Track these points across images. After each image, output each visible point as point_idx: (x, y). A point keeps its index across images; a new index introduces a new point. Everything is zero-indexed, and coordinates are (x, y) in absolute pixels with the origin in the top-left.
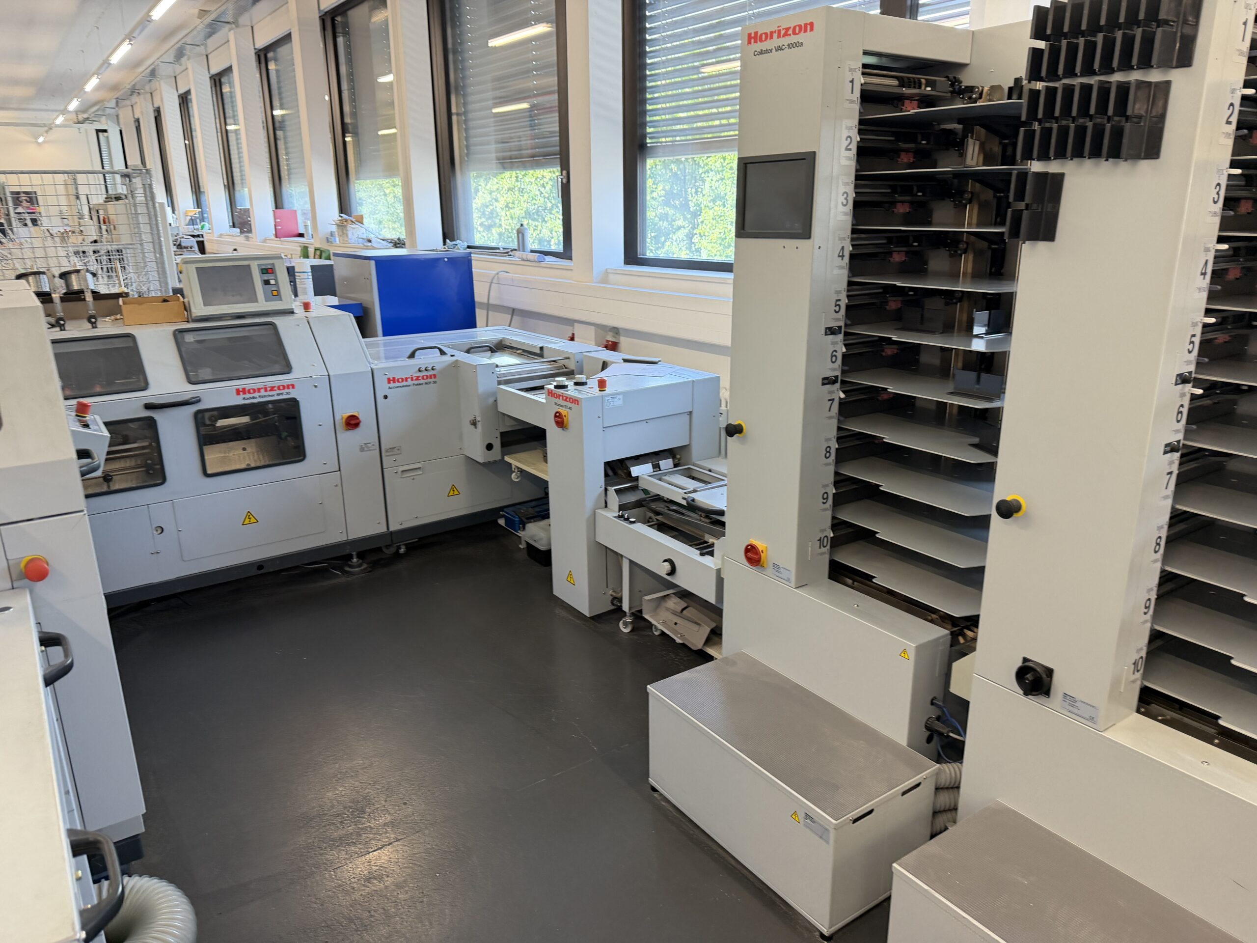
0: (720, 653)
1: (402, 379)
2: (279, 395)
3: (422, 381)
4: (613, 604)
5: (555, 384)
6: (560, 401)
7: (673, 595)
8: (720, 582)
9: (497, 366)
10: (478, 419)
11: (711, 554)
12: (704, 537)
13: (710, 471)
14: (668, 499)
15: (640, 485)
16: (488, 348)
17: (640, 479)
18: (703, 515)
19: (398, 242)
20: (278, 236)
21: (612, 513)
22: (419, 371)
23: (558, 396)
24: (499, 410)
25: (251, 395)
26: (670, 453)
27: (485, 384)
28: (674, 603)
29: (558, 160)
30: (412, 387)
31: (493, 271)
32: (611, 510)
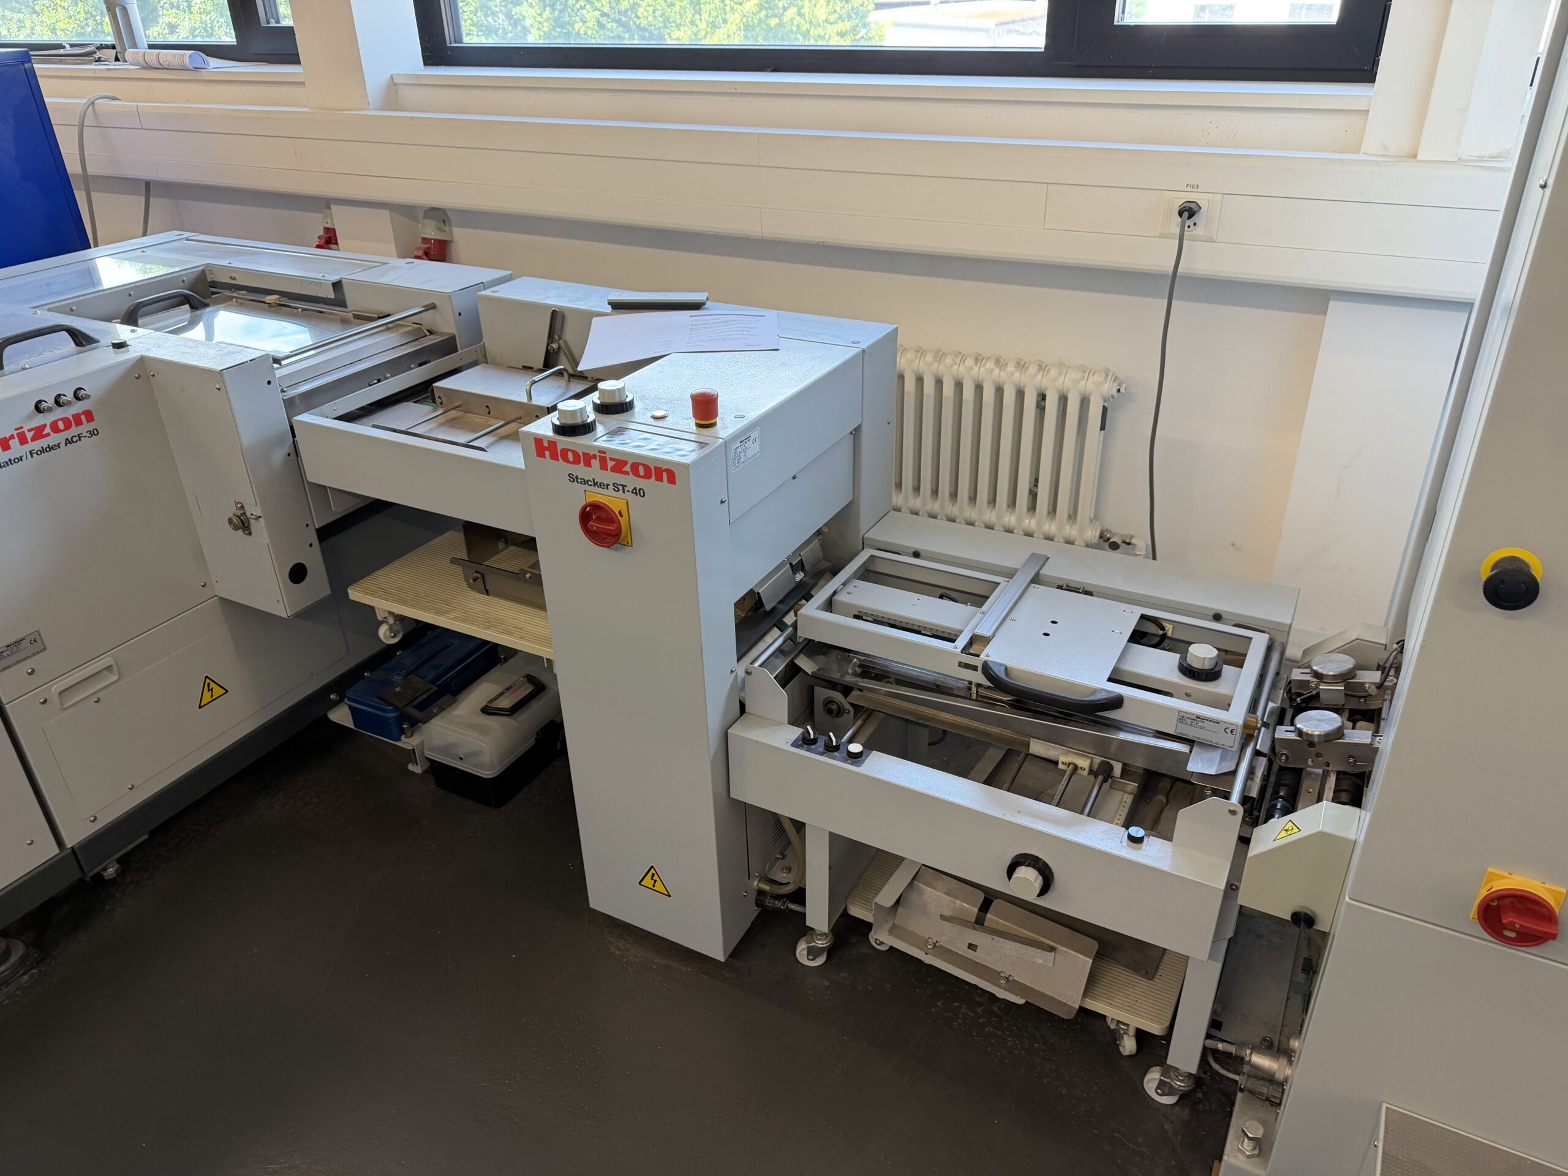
3: (54, 439)
4: (760, 905)
6: (594, 472)
9: (277, 361)
10: (252, 510)
13: (916, 555)
15: (799, 634)
16: (177, 299)
17: (799, 622)
21: (775, 729)
22: (38, 408)
23: (583, 459)
24: (310, 480)
27: (252, 417)
30: (28, 462)
31: (83, 98)
32: (765, 722)
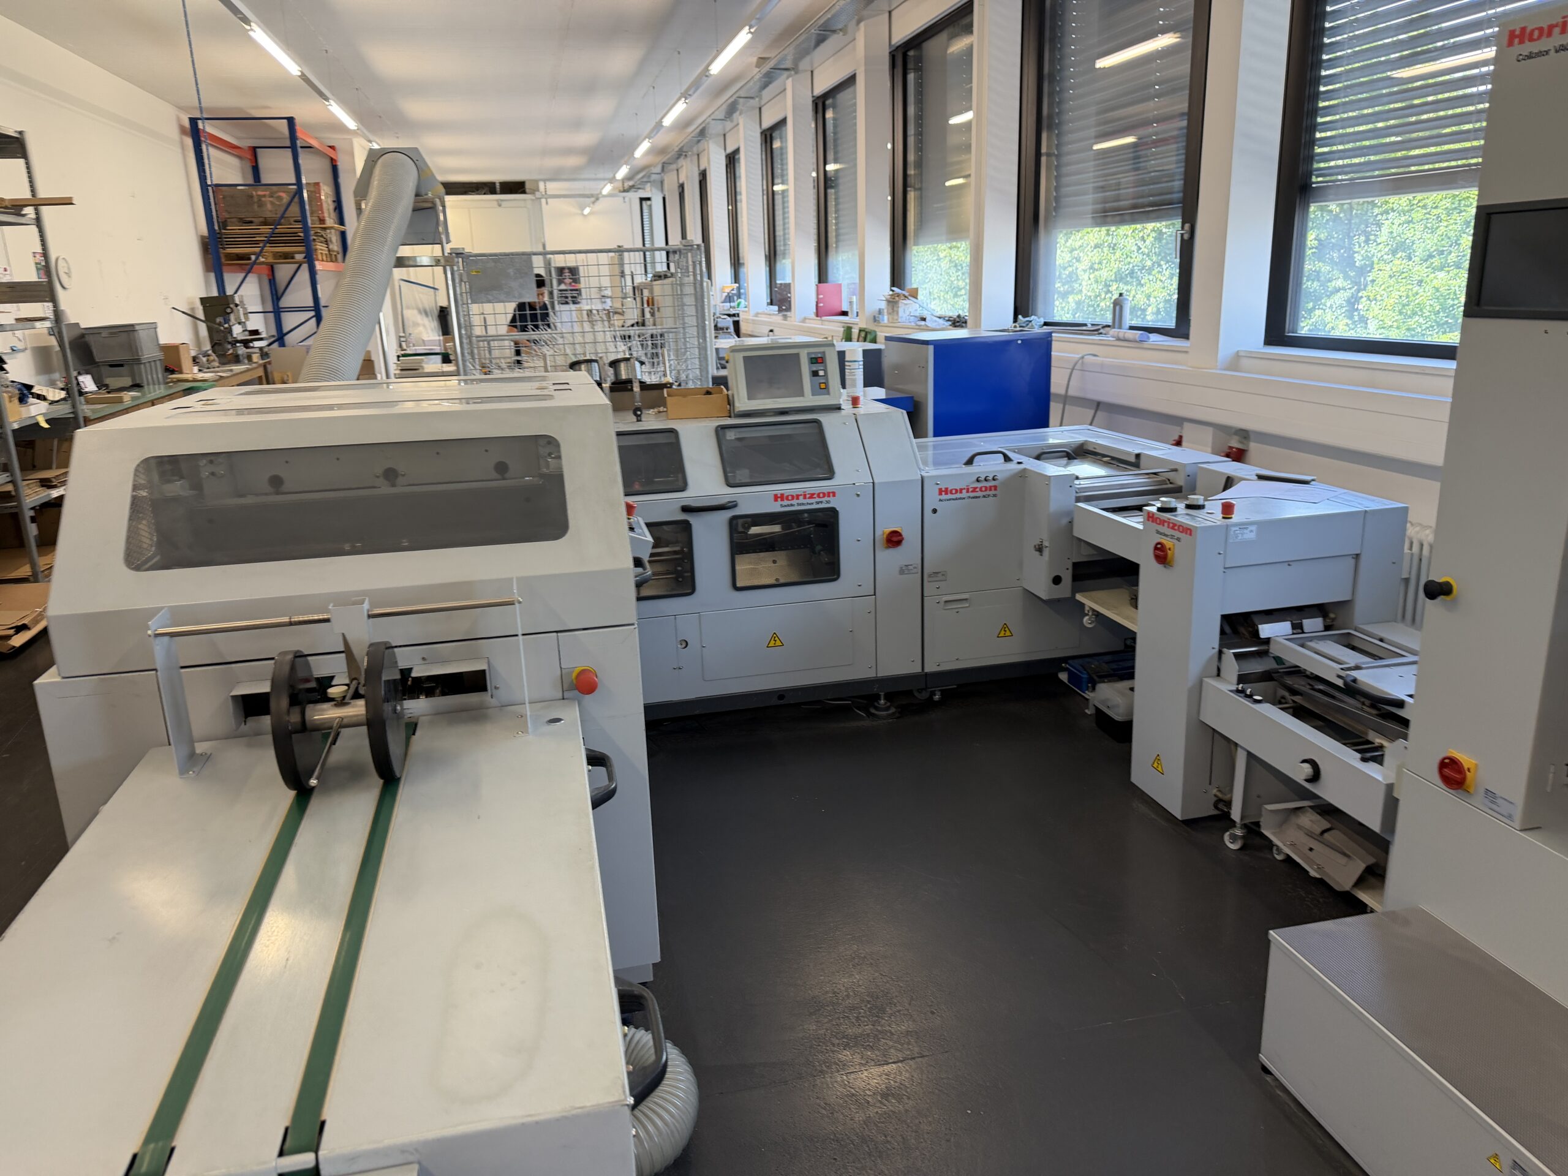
0: (1381, 903)
1: (956, 490)
2: (818, 503)
3: (979, 494)
4: (1216, 807)
5: (1159, 505)
6: (1165, 529)
7: (1310, 810)
8: (1391, 805)
9: (1077, 478)
10: (1046, 543)
11: (1379, 760)
12: (1366, 734)
13: (1381, 640)
14: (1312, 673)
15: (1271, 651)
16: (1065, 454)
17: (1272, 643)
18: (1367, 702)
19: (958, 320)
20: (819, 315)
21: (1227, 685)
22: (978, 480)
23: (1162, 522)
24: (1075, 534)
25: (789, 503)
26: (1320, 610)
27: (1058, 501)
28: (1311, 821)
29: (1180, 212)
30: (966, 500)
31: (1078, 354)
32: (1226, 681)
